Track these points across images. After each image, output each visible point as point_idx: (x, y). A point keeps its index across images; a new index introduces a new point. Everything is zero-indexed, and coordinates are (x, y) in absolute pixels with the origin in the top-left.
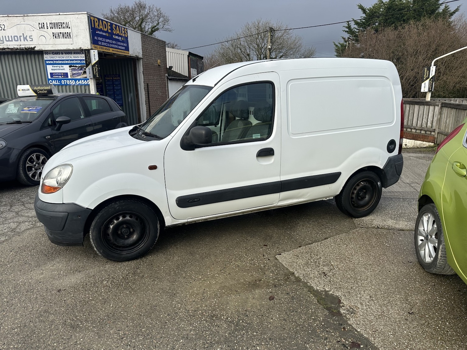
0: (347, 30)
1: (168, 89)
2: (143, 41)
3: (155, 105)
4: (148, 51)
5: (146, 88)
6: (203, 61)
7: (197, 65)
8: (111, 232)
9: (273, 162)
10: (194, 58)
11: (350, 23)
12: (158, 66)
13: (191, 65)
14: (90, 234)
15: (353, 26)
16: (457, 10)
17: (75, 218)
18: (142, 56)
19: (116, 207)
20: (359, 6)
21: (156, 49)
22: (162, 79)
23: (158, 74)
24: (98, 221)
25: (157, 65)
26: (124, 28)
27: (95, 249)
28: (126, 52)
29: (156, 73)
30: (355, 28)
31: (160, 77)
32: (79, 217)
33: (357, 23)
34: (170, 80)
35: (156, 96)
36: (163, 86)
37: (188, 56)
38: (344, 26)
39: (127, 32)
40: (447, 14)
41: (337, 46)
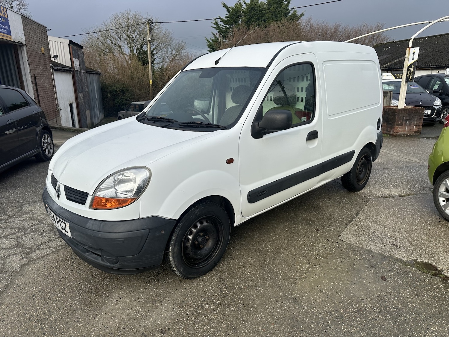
0: (215, 26)
1: (54, 81)
2: (24, 24)
3: (44, 99)
4: (30, 36)
5: (34, 80)
6: (83, 50)
7: (78, 55)
8: (191, 244)
9: (317, 145)
10: (75, 47)
11: (217, 20)
12: (42, 55)
13: (73, 55)
14: (170, 251)
15: (221, 23)
16: (302, 15)
17: (158, 235)
18: (25, 42)
19: (196, 212)
20: (223, 5)
21: (38, 35)
22: (48, 70)
23: (43, 63)
24: (180, 233)
25: (41, 53)
26: (3, 7)
27: (175, 269)
28: (8, 36)
29: (41, 63)
30: (222, 25)
31: (46, 68)
32: (162, 232)
33: (222, 20)
34: (56, 70)
35: (44, 89)
36: (50, 78)
37: (69, 45)
38: (212, 23)
39: (6, 12)
40: (295, 18)
41: (208, 41)
